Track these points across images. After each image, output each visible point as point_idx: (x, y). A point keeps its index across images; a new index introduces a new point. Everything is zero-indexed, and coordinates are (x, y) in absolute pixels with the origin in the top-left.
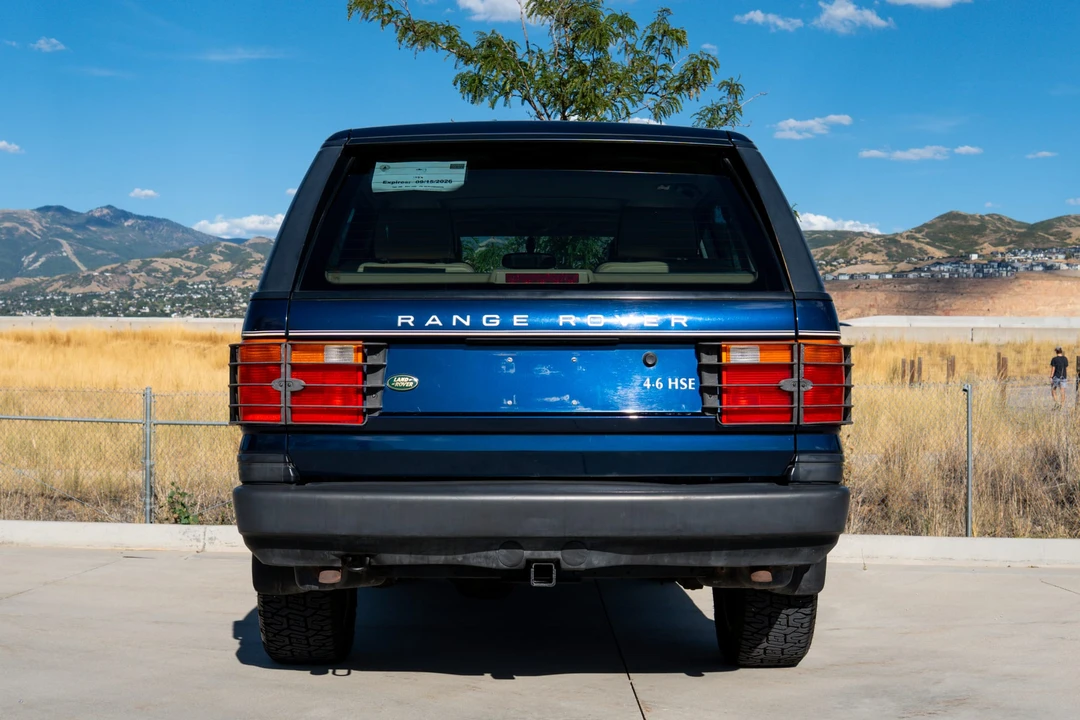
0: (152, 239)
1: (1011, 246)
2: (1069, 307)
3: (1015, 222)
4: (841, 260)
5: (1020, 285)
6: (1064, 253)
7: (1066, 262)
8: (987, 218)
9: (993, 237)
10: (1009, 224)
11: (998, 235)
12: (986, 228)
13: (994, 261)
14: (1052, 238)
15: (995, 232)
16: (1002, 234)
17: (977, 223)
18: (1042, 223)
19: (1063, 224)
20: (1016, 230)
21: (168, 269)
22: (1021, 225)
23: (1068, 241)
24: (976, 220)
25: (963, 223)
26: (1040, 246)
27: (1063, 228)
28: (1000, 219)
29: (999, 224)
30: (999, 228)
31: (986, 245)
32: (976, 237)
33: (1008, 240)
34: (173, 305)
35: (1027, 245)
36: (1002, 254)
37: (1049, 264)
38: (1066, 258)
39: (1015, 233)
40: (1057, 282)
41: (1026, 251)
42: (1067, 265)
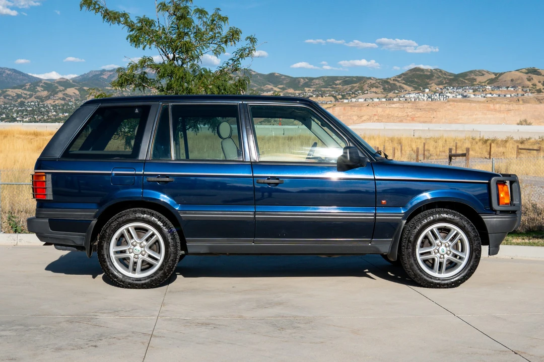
0: (6, 79)
1: (446, 85)
2: (474, 116)
3: (448, 73)
4: (360, 92)
5: (450, 105)
6: (473, 89)
7: (473, 93)
8: (434, 71)
9: (437, 80)
10: (445, 74)
11: (439, 80)
12: (433, 76)
13: (437, 93)
14: (466, 81)
15: (438, 78)
16: (441, 79)
17: (429, 73)
18: (462, 74)
19: (473, 74)
20: (448, 77)
21: (15, 95)
22: (451, 74)
23: (475, 83)
24: (428, 72)
25: (422, 73)
26: (461, 85)
27: (472, 77)
28: (441, 71)
29: (440, 74)
30: (439, 76)
31: (433, 84)
32: (428, 81)
33: (444, 82)
34: (17, 114)
35: (454, 85)
36: (441, 89)
37: (465, 94)
38: (474, 92)
39: (448, 79)
40: (469, 104)
41: (453, 88)
42: (474, 95)
